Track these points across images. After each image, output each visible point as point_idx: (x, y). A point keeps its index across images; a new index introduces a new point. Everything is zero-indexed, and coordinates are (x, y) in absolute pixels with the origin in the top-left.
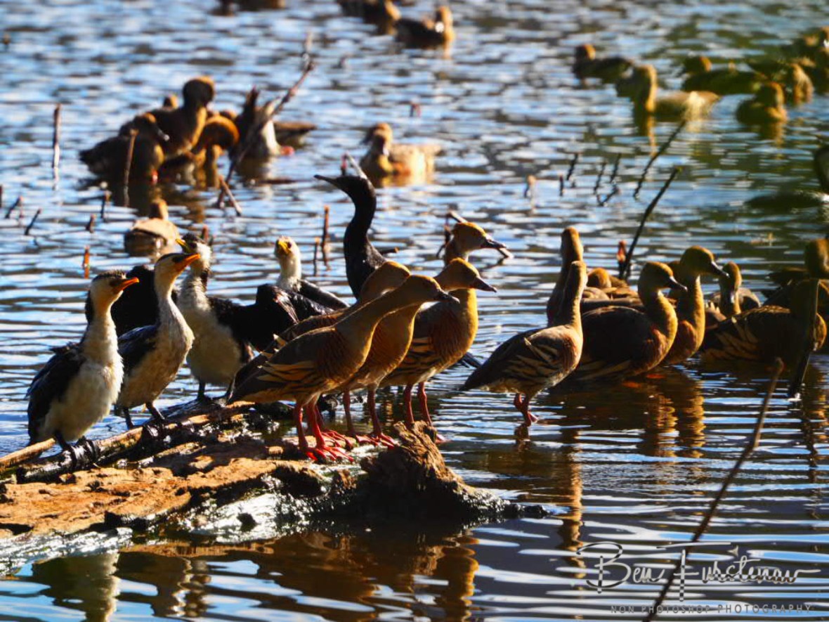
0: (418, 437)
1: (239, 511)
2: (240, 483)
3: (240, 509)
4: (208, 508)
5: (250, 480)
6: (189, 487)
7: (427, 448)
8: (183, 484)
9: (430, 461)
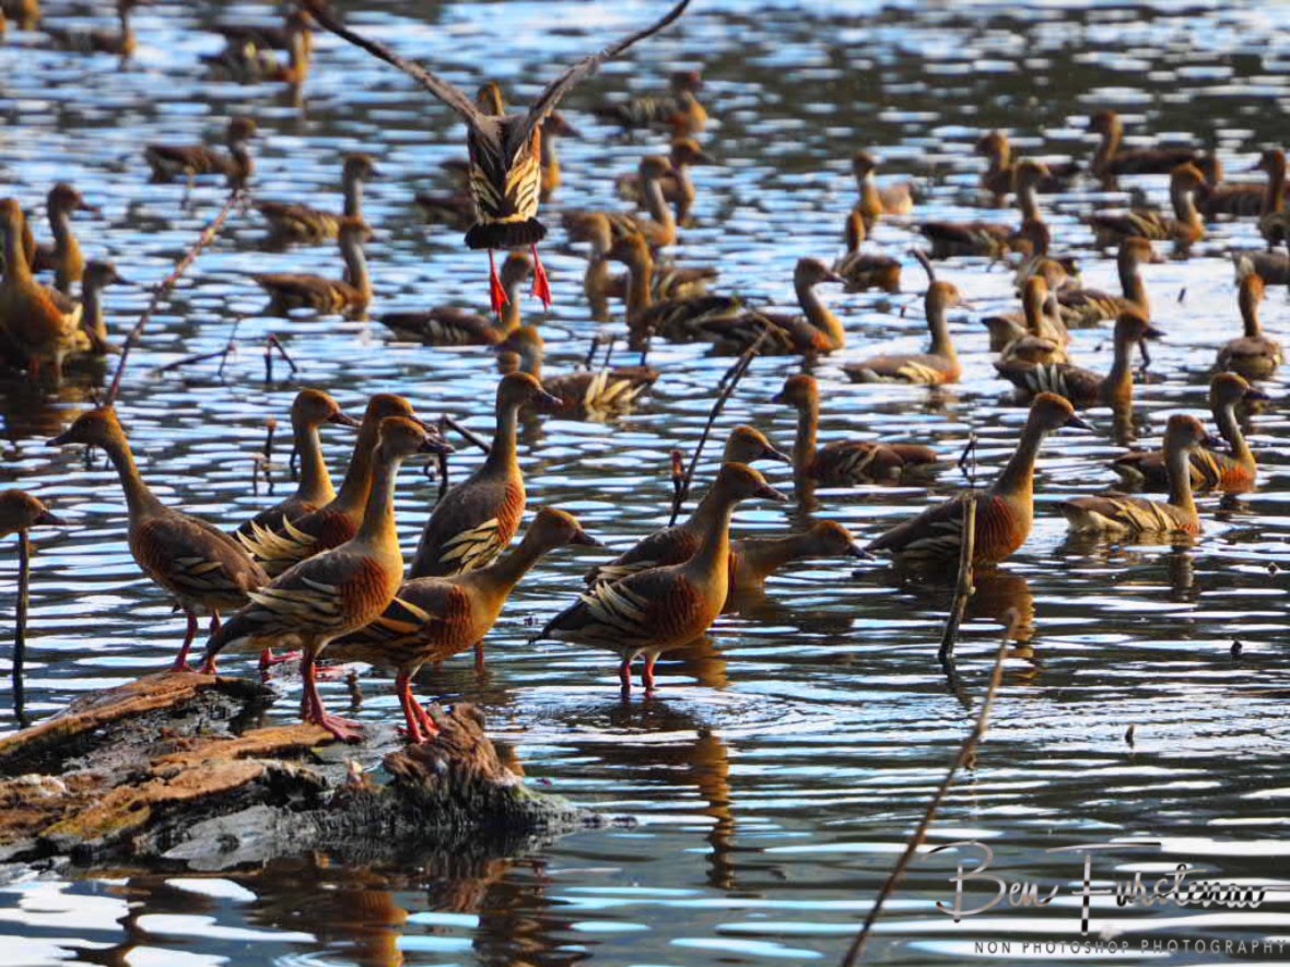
0: (461, 723)
1: (219, 831)
2: (219, 793)
3: (220, 827)
4: (174, 827)
5: (232, 789)
6: (148, 799)
7: (473, 739)
8: (140, 797)
9: (479, 758)
